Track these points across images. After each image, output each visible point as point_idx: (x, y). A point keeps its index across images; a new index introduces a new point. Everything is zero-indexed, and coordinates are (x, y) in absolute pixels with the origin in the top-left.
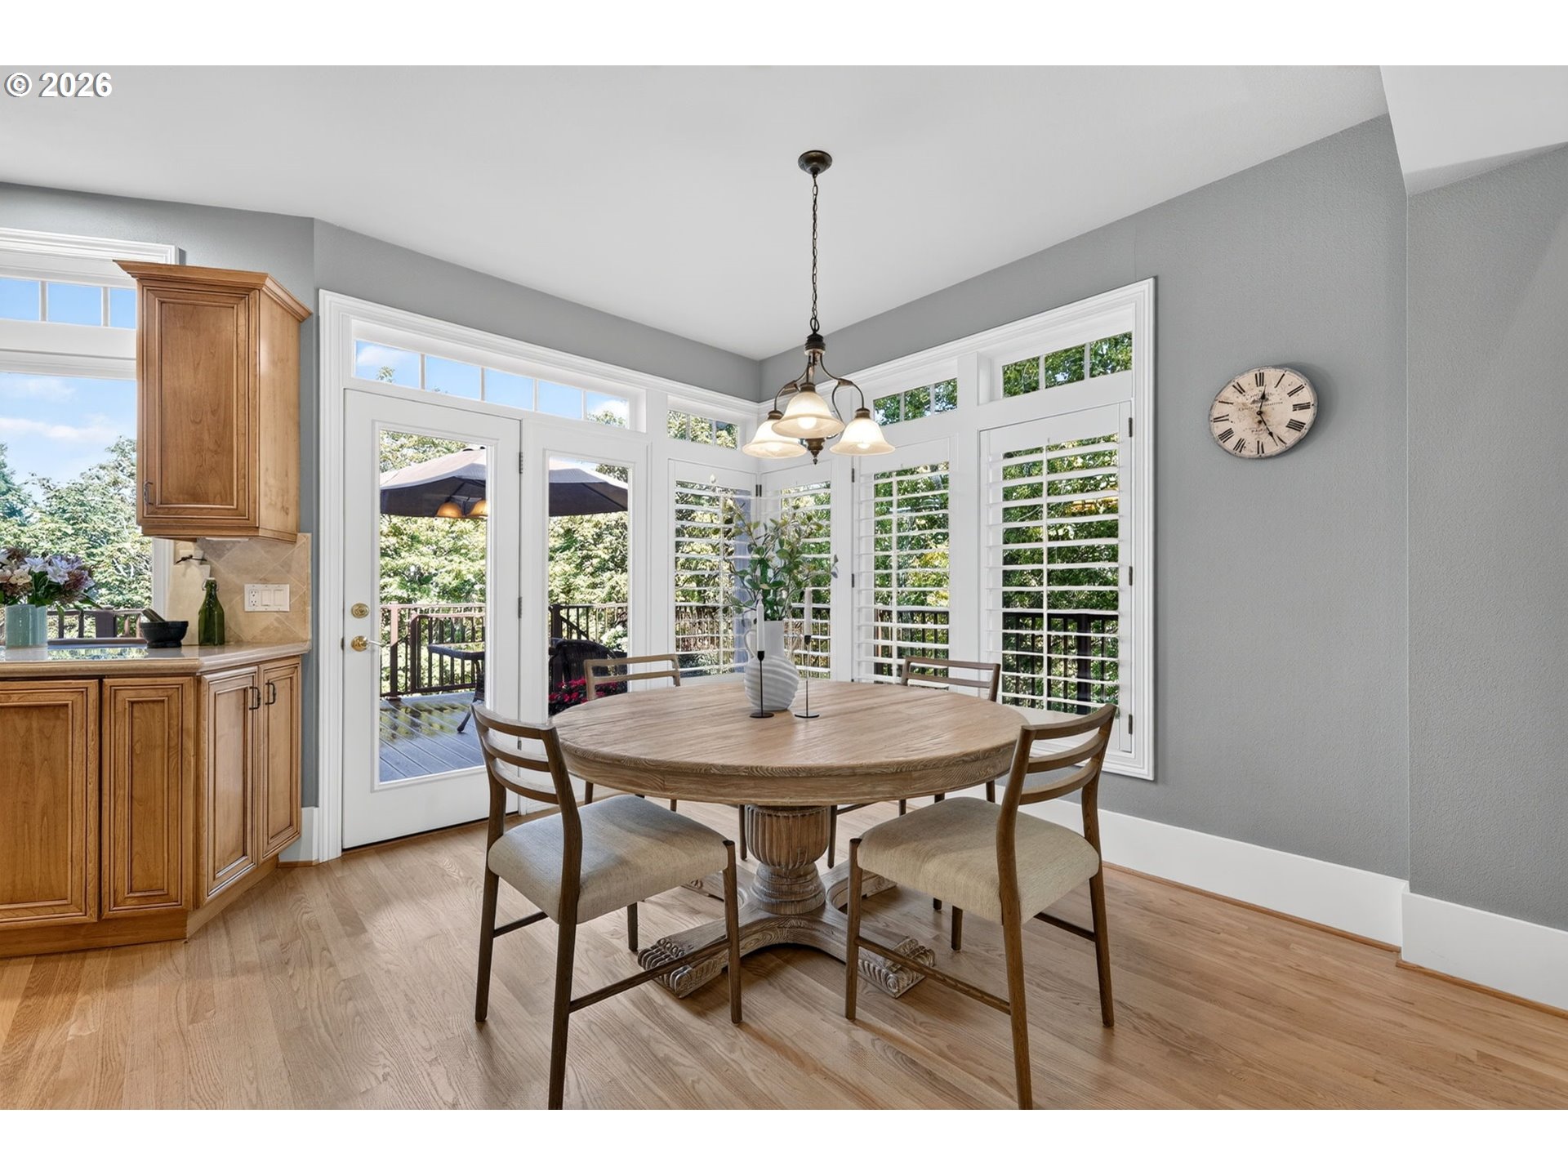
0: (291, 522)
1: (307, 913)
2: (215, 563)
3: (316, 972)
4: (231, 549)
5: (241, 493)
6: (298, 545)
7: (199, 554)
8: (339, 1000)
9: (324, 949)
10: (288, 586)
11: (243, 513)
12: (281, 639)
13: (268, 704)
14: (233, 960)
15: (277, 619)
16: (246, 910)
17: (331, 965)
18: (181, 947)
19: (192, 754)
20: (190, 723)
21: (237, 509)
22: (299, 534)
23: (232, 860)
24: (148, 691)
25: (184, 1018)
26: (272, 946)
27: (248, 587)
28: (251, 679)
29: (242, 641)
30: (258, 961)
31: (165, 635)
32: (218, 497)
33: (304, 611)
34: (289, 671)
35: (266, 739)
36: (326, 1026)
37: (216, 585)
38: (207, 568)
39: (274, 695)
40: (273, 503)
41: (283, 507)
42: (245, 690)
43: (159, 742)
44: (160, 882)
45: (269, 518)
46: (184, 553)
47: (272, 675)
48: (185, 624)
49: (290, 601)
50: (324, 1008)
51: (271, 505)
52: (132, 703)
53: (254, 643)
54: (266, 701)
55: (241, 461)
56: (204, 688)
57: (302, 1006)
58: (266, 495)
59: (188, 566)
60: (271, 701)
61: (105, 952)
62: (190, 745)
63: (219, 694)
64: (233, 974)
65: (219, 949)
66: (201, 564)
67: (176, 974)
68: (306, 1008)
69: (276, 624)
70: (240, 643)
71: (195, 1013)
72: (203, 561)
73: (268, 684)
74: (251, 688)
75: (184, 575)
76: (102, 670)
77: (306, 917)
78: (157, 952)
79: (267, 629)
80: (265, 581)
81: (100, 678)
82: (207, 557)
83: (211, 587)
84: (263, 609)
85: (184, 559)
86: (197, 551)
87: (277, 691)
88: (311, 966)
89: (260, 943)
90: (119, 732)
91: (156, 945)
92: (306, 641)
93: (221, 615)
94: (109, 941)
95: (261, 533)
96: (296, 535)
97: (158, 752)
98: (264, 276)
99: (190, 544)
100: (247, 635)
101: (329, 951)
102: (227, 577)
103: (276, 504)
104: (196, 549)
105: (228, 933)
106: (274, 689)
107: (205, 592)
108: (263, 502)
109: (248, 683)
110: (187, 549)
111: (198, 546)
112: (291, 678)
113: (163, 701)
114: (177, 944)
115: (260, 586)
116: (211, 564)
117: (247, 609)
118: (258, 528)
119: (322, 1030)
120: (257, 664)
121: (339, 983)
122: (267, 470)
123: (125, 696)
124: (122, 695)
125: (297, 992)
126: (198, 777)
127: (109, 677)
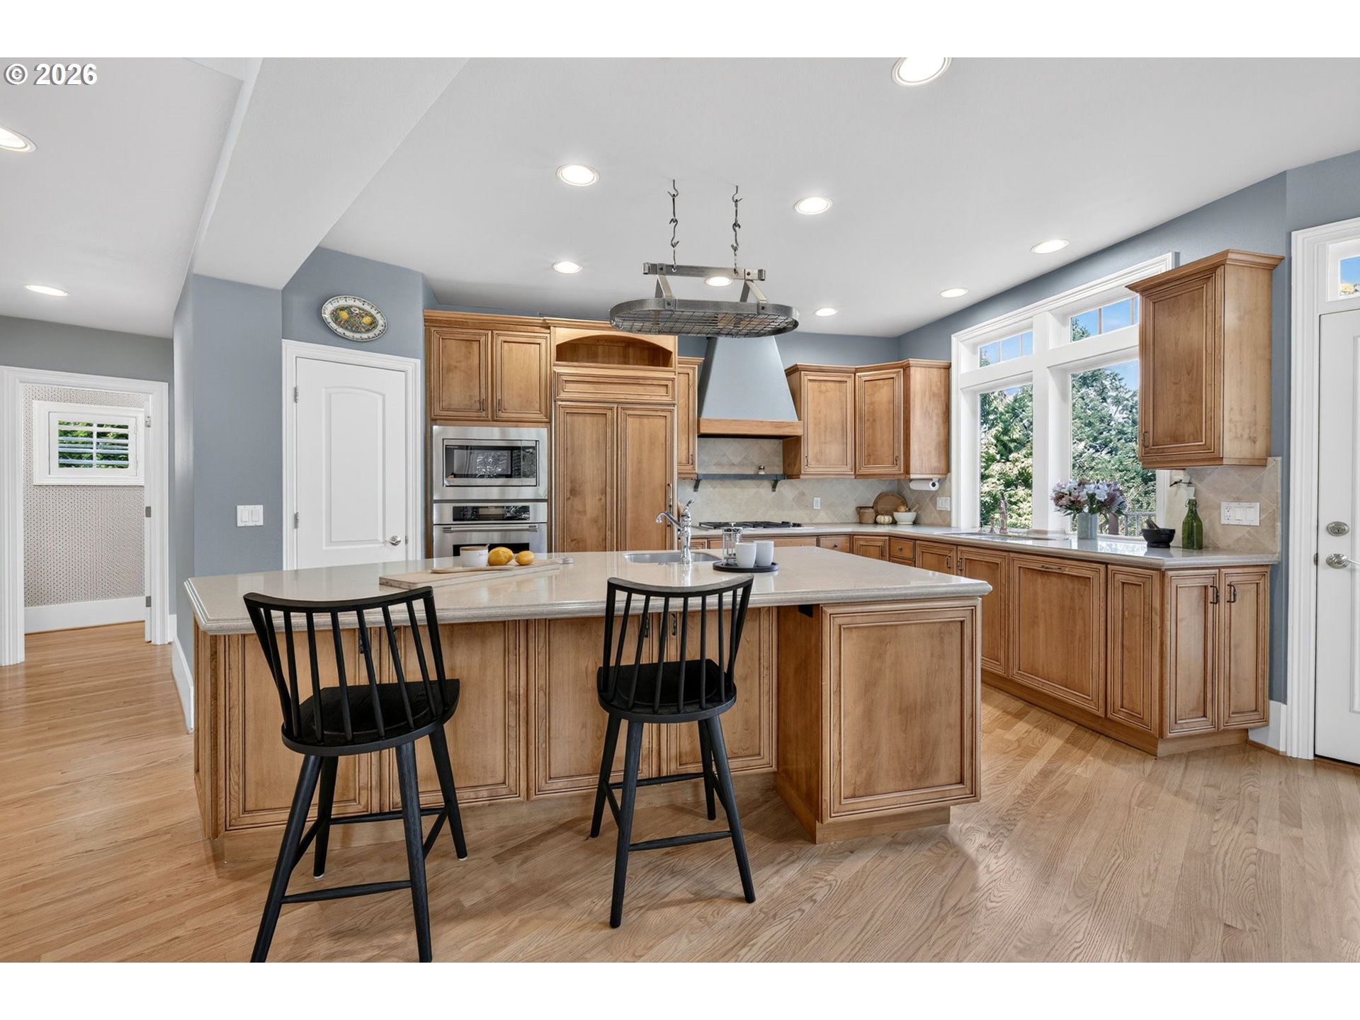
0: (1260, 448)
1: (1254, 786)
2: (1199, 485)
3: (1237, 829)
4: (1210, 474)
5: (1208, 431)
6: (1267, 468)
7: (1187, 479)
8: (1245, 858)
9: (1253, 818)
10: (1258, 504)
11: (1210, 447)
12: (1251, 550)
13: (1229, 602)
14: (1180, 786)
15: (1248, 532)
16: (1206, 760)
17: (1252, 832)
18: (1152, 759)
19: (1158, 626)
20: (1157, 604)
21: (1205, 444)
22: (1269, 458)
23: (1190, 716)
24: (1133, 577)
25: (1134, 801)
26: (1210, 792)
27: (1224, 504)
28: (1212, 579)
29: (1219, 548)
30: (1197, 797)
31: (1159, 539)
32: (1191, 437)
33: (1274, 527)
34: (1256, 578)
35: (1227, 631)
36: (1224, 867)
37: (1196, 503)
38: (1192, 489)
39: (1234, 595)
40: (1239, 435)
41: (1250, 437)
42: (1206, 587)
43: (1138, 613)
44: (1139, 708)
45: (1233, 446)
46: (1177, 478)
47: (1234, 579)
48: (1173, 532)
49: (1260, 517)
50: (1229, 855)
51: (1238, 438)
52: (1123, 583)
53: (1228, 550)
54: (1228, 599)
55: (1209, 406)
56: (1167, 580)
57: (1213, 843)
58: (1230, 431)
59: (1178, 489)
60: (1232, 600)
61: (1109, 740)
62: (1157, 619)
63: (1180, 587)
64: (1176, 794)
65: (1174, 773)
66: (1188, 486)
67: (1142, 774)
68: (1216, 846)
69: (1247, 536)
70: (1217, 549)
71: (1142, 802)
72: (1190, 483)
73: (1230, 585)
74: (1211, 586)
75: (1176, 494)
76: (1108, 559)
77: (1251, 788)
78: (1136, 755)
79: (1239, 539)
80: (1238, 500)
81: (1106, 564)
82: (1193, 480)
83: (1193, 505)
84: (1237, 523)
85: (1176, 483)
86: (1186, 477)
87: (1237, 592)
88: (1236, 822)
89: (1205, 786)
90: (1116, 601)
91: (1139, 751)
92: (1275, 553)
93: (1200, 527)
94: (1113, 734)
95: (1225, 462)
96: (1266, 459)
97: (1138, 619)
98: (1227, 252)
99: (1182, 471)
100: (1222, 544)
101: (1257, 823)
102: (1207, 496)
103: (1242, 436)
104: (1185, 475)
105: (1186, 768)
106: (1235, 590)
107: (1187, 508)
108: (1227, 437)
109: (1209, 582)
110: (1179, 475)
111: (1188, 473)
112: (1257, 584)
113: (1140, 585)
114: (1149, 756)
115: (1236, 504)
116: (1195, 486)
117: (1223, 521)
118: (1222, 458)
119: (1220, 867)
120: (1219, 568)
121: (1251, 848)
122: (1232, 409)
123: (1120, 578)
124: (1119, 577)
125: (1214, 832)
126: (1162, 644)
127: (1112, 564)
